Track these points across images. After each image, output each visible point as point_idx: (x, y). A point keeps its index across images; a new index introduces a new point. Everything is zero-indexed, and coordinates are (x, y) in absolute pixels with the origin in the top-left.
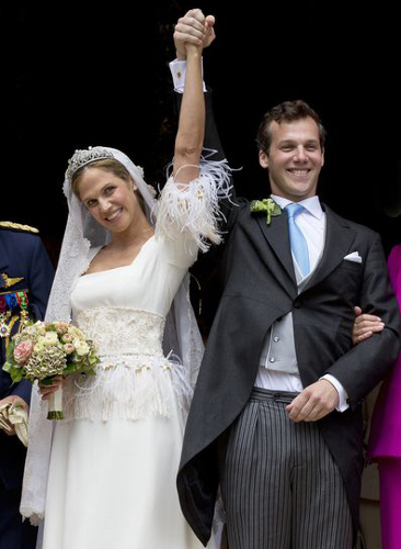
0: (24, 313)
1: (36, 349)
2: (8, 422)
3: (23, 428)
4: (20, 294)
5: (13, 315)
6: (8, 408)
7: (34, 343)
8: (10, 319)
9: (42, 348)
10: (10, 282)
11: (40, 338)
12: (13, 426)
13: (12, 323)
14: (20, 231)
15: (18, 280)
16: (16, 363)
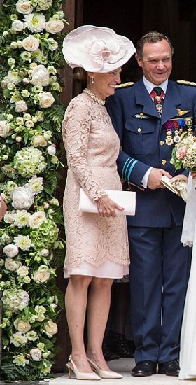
0: (190, 130)
1: (188, 152)
2: (176, 189)
3: (184, 192)
4: (187, 119)
5: (183, 131)
6: (176, 181)
7: (187, 148)
8: (182, 133)
9: (192, 151)
10: (181, 113)
11: (191, 145)
12: (179, 191)
13: (183, 135)
14: (189, 85)
15: (187, 112)
16: (177, 159)
